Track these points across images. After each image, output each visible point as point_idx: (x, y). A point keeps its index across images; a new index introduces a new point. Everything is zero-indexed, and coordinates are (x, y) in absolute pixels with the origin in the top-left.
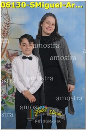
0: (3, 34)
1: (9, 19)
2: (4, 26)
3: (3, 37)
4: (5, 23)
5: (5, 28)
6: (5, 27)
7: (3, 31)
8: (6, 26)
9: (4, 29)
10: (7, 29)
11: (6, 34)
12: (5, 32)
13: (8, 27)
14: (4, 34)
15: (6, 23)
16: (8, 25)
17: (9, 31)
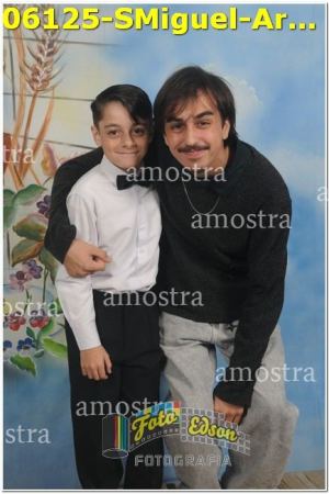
0: (30, 82)
2: (36, 51)
3: (33, 92)
4: (37, 39)
5: (38, 60)
6: (40, 55)
7: (29, 72)
8: (41, 51)
9: (35, 62)
10: (46, 65)
11: (44, 81)
12: (38, 73)
13: (50, 54)
14: (37, 81)
15: (44, 41)
16: (50, 46)
17: (54, 73)
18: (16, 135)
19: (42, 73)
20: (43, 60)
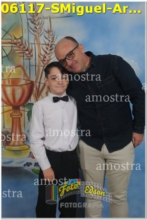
0: (42, 61)
1: (53, 38)
2: (45, 49)
3: (43, 65)
4: (46, 44)
5: (46, 52)
6: (47, 51)
7: (42, 57)
8: (47, 49)
9: (44, 53)
10: (49, 54)
11: (48, 60)
13: (50, 50)
14: (45, 61)
15: (48, 45)
16: (51, 47)
17: (52, 57)
18: (36, 82)
19: (47, 57)
20: (48, 52)
